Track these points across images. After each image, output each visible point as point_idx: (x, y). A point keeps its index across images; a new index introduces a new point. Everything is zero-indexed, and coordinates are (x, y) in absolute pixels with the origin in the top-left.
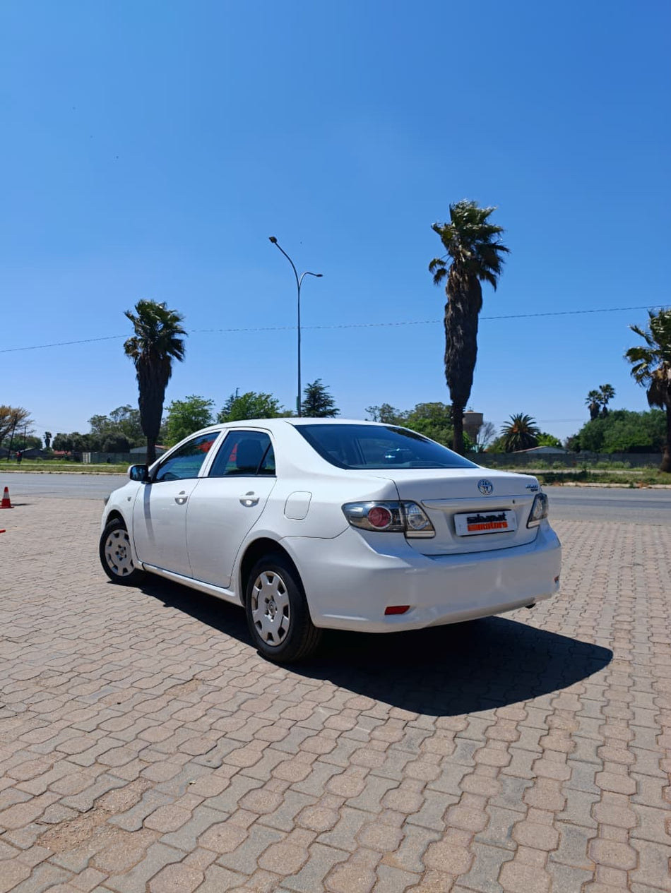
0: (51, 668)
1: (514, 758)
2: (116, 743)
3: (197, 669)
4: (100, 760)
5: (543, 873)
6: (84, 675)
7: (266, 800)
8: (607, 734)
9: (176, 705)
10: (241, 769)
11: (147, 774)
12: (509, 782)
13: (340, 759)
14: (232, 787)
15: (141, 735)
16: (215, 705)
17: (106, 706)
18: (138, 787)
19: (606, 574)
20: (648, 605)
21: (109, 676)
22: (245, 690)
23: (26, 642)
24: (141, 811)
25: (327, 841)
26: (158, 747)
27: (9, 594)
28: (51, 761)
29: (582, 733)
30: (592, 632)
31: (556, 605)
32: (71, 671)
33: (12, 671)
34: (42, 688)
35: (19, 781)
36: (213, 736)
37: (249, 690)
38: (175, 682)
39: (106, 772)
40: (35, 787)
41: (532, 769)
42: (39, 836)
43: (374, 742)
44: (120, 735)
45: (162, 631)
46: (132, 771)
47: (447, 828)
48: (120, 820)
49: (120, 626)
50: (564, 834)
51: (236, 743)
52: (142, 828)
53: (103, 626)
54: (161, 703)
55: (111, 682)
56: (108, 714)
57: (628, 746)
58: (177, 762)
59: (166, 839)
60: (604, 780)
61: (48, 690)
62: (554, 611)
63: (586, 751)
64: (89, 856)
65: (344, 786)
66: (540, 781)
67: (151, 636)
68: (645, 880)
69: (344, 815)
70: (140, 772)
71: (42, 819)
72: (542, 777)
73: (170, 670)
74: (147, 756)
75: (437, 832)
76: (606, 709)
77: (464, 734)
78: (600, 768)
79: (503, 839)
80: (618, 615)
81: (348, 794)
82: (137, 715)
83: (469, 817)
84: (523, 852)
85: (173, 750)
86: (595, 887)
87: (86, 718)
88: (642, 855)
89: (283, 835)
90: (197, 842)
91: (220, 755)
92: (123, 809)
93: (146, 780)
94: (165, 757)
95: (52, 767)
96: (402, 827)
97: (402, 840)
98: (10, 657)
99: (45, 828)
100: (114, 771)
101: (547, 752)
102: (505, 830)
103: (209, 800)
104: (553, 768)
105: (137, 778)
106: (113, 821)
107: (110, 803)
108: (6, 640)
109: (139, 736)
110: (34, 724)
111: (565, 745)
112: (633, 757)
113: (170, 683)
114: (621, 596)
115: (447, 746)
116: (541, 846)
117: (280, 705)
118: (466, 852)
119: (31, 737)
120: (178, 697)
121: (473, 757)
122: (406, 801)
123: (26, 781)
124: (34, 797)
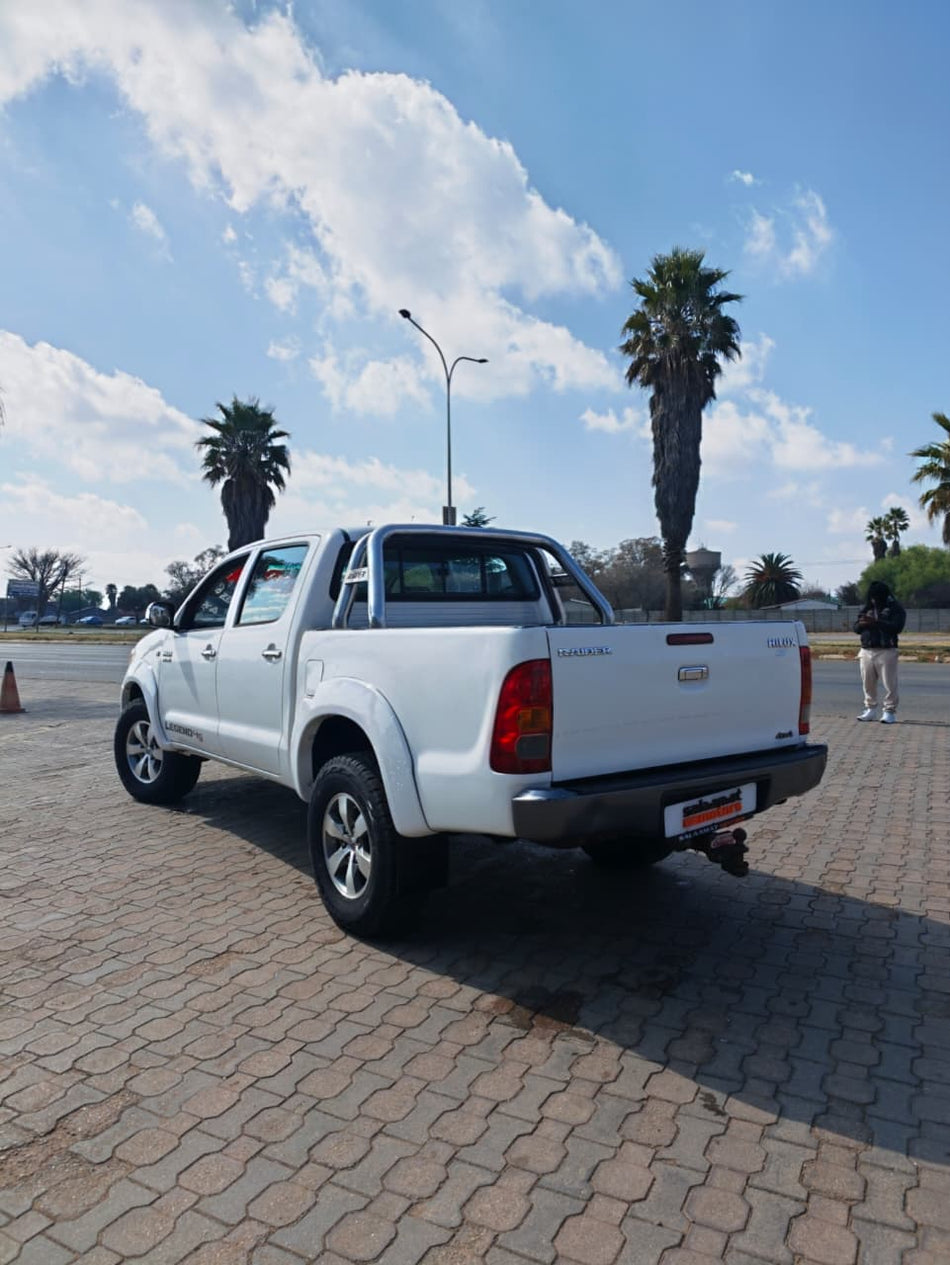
0: (45, 934)
1: (625, 1070)
2: (105, 1042)
3: (235, 937)
4: (78, 1065)
5: (616, 1232)
6: (85, 945)
7: (280, 1123)
8: (763, 1038)
9: (194, 990)
10: (259, 1079)
14: (240, 1105)
15: (140, 1031)
16: (246, 988)
17: (104, 989)
18: (118, 1103)
20: (883, 845)
21: (117, 947)
22: (290, 968)
24: (114, 1135)
25: (345, 1182)
26: (159, 1047)
28: (15, 1066)
29: (728, 1037)
32: (70, 938)
34: (28, 962)
37: (296, 968)
38: (201, 954)
39: (82, 1081)
41: (644, 1087)
43: (443, 1045)
44: (112, 1031)
45: (201, 881)
46: (117, 1081)
47: (507, 1167)
48: (84, 1147)
49: (149, 874)
50: (659, 1180)
51: (261, 1042)
52: (110, 1158)
53: (127, 873)
55: (119, 954)
56: (104, 1001)
57: (788, 1055)
58: (177, 1069)
59: (138, 1175)
61: (34, 966)
63: (726, 1062)
64: (36, 1194)
65: (386, 1106)
67: (185, 889)
68: (750, 1247)
69: (376, 1147)
70: (127, 1081)
72: (654, 1098)
73: (200, 938)
74: (141, 1059)
76: (773, 1002)
80: (834, 861)
81: (391, 1116)
82: (140, 1001)
83: (541, 1153)
84: (598, 1203)
85: (176, 1051)
86: (680, 1253)
87: (75, 1005)
88: (757, 1214)
89: (290, 1172)
90: (177, 1179)
91: (236, 1061)
92: (92, 1133)
93: (131, 1093)
94: (163, 1061)
95: (13, 1074)
96: (447, 1165)
97: (444, 1182)
100: (92, 1081)
101: (672, 1064)
103: (206, 1123)
104: (673, 1086)
105: (120, 1090)
106: (74, 1149)
107: (79, 1124)
109: (136, 1031)
111: (700, 1053)
112: (788, 1072)
113: (195, 956)
115: (540, 1052)
116: (624, 1196)
117: (332, 990)
118: (522, 1201)
120: (201, 976)
121: (570, 1068)
122: (463, 1129)
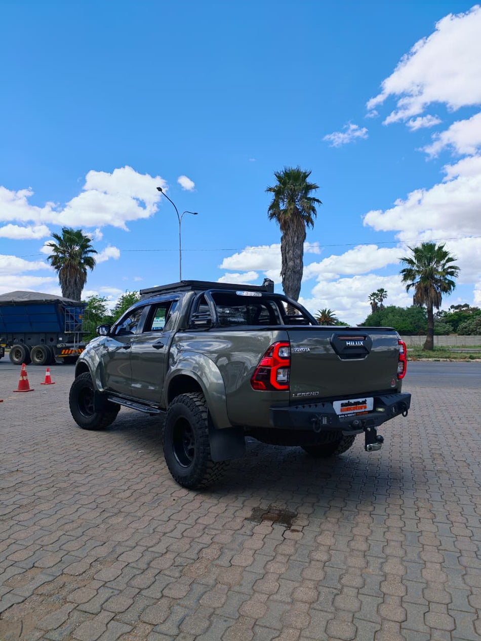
0: (115, 488)
1: (406, 523)
4: (185, 535)
5: (442, 572)
8: (448, 509)
9: (206, 505)
10: (266, 535)
11: (215, 540)
13: (315, 528)
17: (165, 507)
18: (216, 546)
20: (446, 438)
21: (154, 491)
24: (226, 557)
25: (331, 565)
26: (211, 526)
27: (49, 444)
33: (93, 490)
34: (119, 500)
35: (148, 547)
36: (239, 520)
39: (193, 541)
40: (161, 548)
42: (181, 572)
44: (186, 522)
46: (206, 539)
47: (387, 556)
48: (217, 562)
49: (137, 461)
53: (127, 461)
54: (197, 504)
55: (158, 494)
56: (170, 512)
58: (228, 534)
59: (248, 569)
60: (455, 530)
61: (124, 500)
62: (394, 444)
64: (214, 579)
65: (325, 540)
66: (424, 533)
69: (332, 554)
70: (212, 539)
71: (176, 564)
72: (424, 531)
74: (209, 532)
76: (443, 497)
77: (375, 513)
78: (452, 525)
80: (431, 445)
81: (329, 544)
82: (187, 511)
83: (395, 551)
84: (428, 565)
89: (307, 564)
90: (265, 570)
92: (216, 557)
93: (218, 543)
94: (219, 532)
95: (160, 539)
96: (364, 557)
97: (367, 563)
98: (83, 482)
99: (180, 568)
100: (197, 540)
103: (258, 551)
106: (214, 563)
107: (206, 555)
108: (72, 472)
110: (130, 519)
111: (429, 515)
112: (466, 520)
119: (134, 525)
121: (385, 524)
122: (360, 545)
123: (152, 547)
124: (163, 554)
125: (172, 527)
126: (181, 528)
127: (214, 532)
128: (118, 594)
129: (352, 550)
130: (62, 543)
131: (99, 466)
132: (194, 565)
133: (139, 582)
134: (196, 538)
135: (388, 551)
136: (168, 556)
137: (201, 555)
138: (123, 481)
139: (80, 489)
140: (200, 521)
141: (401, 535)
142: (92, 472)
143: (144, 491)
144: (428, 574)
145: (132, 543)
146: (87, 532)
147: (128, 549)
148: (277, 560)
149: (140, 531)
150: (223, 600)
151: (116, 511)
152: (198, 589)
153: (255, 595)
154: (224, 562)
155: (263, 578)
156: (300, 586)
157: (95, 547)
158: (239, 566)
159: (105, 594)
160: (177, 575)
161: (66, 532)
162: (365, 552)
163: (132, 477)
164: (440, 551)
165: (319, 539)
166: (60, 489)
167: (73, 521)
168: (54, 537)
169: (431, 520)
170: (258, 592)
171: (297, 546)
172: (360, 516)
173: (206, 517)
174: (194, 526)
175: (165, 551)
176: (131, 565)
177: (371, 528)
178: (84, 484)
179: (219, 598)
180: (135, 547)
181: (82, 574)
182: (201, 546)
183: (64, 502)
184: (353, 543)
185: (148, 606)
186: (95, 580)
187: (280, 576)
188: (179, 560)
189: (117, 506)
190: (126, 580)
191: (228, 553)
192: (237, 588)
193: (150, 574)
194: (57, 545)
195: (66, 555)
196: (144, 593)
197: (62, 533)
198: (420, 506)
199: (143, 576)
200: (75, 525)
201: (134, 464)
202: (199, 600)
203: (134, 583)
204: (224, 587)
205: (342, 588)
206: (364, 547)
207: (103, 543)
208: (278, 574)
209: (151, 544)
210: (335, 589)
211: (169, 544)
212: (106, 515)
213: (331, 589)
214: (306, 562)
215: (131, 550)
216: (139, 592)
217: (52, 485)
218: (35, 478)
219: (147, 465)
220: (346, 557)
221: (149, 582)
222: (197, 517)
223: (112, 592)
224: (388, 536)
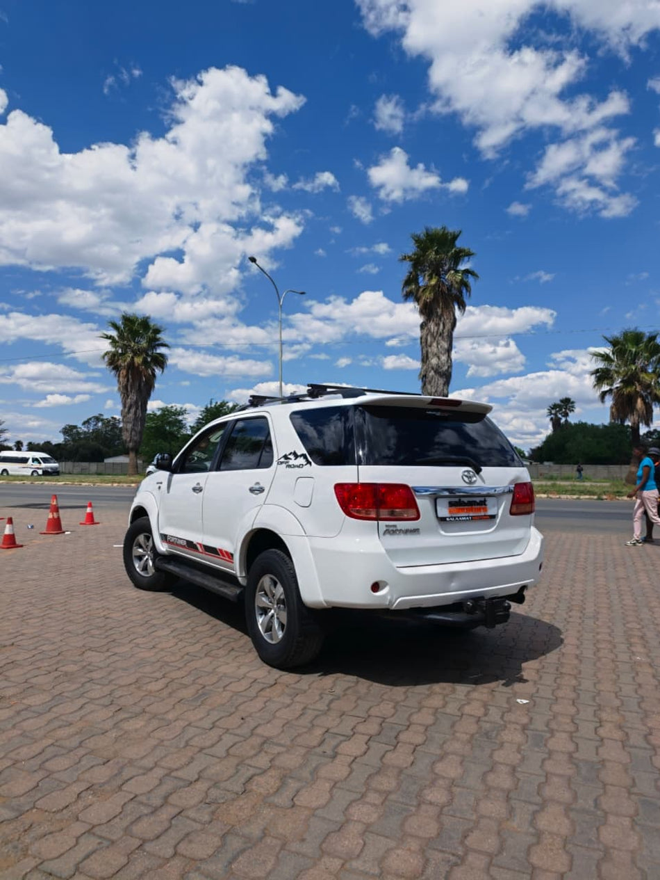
0: (145, 675)
1: (580, 746)
2: (237, 739)
4: (231, 752)
5: (632, 832)
6: (176, 681)
7: (386, 782)
8: (649, 725)
9: (273, 706)
10: (356, 758)
11: (277, 763)
12: (581, 764)
13: (434, 749)
14: (354, 773)
15: (256, 732)
16: (307, 705)
17: (211, 707)
18: (275, 773)
19: (605, 585)
20: (651, 613)
21: (200, 681)
22: (328, 692)
23: (108, 650)
24: (287, 792)
25: (451, 813)
26: (275, 740)
27: (68, 607)
28: (190, 754)
29: (629, 725)
30: (609, 638)
31: (570, 614)
32: (164, 676)
33: (112, 677)
34: (146, 693)
35: (172, 770)
36: (318, 732)
37: (331, 692)
38: (261, 686)
39: (241, 762)
40: (190, 773)
41: (597, 754)
42: (213, 813)
43: (458, 735)
44: (238, 731)
46: (263, 761)
47: (544, 801)
48: (274, 799)
49: (187, 636)
51: (340, 736)
52: (293, 806)
53: (171, 636)
54: (259, 704)
55: (205, 686)
56: (217, 714)
58: (297, 753)
59: (318, 813)
61: (153, 694)
62: (571, 620)
63: (636, 739)
64: (262, 828)
65: (449, 769)
66: (607, 764)
67: (220, 644)
69: (456, 793)
70: (270, 761)
71: (207, 801)
72: (608, 760)
73: (252, 675)
74: (269, 749)
75: (536, 804)
76: (643, 705)
77: (532, 727)
78: (653, 753)
79: (592, 809)
80: (628, 623)
81: (453, 776)
83: (558, 792)
84: (612, 819)
85: (288, 743)
87: (199, 717)
89: (413, 809)
90: (345, 816)
91: (331, 747)
92: (271, 791)
93: (279, 768)
94: (283, 749)
95: (192, 758)
96: (507, 801)
97: (511, 811)
98: (101, 665)
99: (213, 807)
100: (248, 762)
101: (605, 741)
102: (591, 803)
103: (340, 783)
104: (612, 752)
105: (270, 767)
106: (269, 800)
107: (258, 787)
108: (89, 649)
109: (254, 731)
110: (155, 723)
111: (618, 735)
113: (257, 687)
114: (625, 605)
115: (519, 737)
116: (624, 813)
117: (364, 704)
118: (566, 819)
119: (158, 734)
120: (271, 698)
121: (545, 745)
122: (502, 780)
123: (177, 770)
124: (191, 783)
125: (216, 739)
126: (228, 740)
127: (277, 749)
128: (108, 847)
129: (489, 789)
130: (47, 757)
131: (130, 642)
132: (236, 803)
133: (145, 828)
134: (248, 758)
135: (548, 792)
136: (199, 785)
137: (249, 787)
138: (159, 664)
139: (95, 675)
140: (259, 731)
141: (570, 766)
142: (117, 650)
143: (187, 681)
144: (607, 835)
145: (148, 762)
146: (87, 741)
147: (141, 771)
148: (368, 799)
149: (166, 743)
150: (269, 866)
151: (137, 709)
152: (235, 843)
153: (323, 860)
154: (283, 799)
155: (339, 830)
156: (397, 848)
157: (92, 767)
158: (306, 807)
159: (89, 844)
160: (206, 818)
161: (57, 741)
162: (509, 791)
163: (173, 659)
164: (633, 797)
165: (439, 767)
166: (66, 674)
167: (71, 724)
168: (36, 748)
169: (620, 743)
170: (329, 854)
171: (402, 777)
172: (506, 732)
173: (269, 725)
174: (247, 739)
175: (196, 777)
176: (139, 798)
177: (522, 752)
178: (101, 668)
179: (264, 862)
180: (151, 769)
181: (62, 810)
182: (252, 771)
183: (65, 694)
184: (491, 777)
185: (149, 870)
186: (78, 823)
187: (367, 827)
188: (214, 793)
189: (142, 704)
190: (125, 823)
191: (292, 785)
192: (295, 846)
193: (165, 814)
194: (38, 761)
195: (47, 777)
196: (148, 847)
197: (50, 741)
198: (604, 718)
199: (152, 819)
200: (72, 730)
201: (181, 640)
202: (230, 863)
203: (137, 829)
204: (275, 841)
205: (466, 854)
206: (507, 783)
207: (105, 760)
208: (365, 824)
209: (178, 765)
210: (453, 855)
211: (203, 766)
212: (122, 715)
213: (446, 855)
214: (412, 805)
215: (144, 774)
216: (141, 845)
217: (55, 667)
218: (34, 656)
219: (198, 642)
220: (478, 801)
221: (159, 829)
222: (256, 724)
223: (99, 843)
224: (549, 766)
